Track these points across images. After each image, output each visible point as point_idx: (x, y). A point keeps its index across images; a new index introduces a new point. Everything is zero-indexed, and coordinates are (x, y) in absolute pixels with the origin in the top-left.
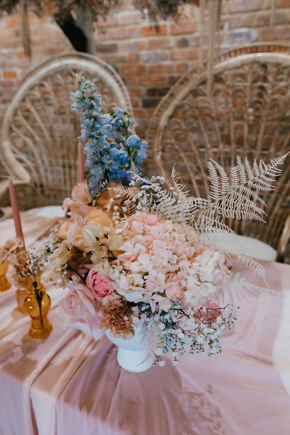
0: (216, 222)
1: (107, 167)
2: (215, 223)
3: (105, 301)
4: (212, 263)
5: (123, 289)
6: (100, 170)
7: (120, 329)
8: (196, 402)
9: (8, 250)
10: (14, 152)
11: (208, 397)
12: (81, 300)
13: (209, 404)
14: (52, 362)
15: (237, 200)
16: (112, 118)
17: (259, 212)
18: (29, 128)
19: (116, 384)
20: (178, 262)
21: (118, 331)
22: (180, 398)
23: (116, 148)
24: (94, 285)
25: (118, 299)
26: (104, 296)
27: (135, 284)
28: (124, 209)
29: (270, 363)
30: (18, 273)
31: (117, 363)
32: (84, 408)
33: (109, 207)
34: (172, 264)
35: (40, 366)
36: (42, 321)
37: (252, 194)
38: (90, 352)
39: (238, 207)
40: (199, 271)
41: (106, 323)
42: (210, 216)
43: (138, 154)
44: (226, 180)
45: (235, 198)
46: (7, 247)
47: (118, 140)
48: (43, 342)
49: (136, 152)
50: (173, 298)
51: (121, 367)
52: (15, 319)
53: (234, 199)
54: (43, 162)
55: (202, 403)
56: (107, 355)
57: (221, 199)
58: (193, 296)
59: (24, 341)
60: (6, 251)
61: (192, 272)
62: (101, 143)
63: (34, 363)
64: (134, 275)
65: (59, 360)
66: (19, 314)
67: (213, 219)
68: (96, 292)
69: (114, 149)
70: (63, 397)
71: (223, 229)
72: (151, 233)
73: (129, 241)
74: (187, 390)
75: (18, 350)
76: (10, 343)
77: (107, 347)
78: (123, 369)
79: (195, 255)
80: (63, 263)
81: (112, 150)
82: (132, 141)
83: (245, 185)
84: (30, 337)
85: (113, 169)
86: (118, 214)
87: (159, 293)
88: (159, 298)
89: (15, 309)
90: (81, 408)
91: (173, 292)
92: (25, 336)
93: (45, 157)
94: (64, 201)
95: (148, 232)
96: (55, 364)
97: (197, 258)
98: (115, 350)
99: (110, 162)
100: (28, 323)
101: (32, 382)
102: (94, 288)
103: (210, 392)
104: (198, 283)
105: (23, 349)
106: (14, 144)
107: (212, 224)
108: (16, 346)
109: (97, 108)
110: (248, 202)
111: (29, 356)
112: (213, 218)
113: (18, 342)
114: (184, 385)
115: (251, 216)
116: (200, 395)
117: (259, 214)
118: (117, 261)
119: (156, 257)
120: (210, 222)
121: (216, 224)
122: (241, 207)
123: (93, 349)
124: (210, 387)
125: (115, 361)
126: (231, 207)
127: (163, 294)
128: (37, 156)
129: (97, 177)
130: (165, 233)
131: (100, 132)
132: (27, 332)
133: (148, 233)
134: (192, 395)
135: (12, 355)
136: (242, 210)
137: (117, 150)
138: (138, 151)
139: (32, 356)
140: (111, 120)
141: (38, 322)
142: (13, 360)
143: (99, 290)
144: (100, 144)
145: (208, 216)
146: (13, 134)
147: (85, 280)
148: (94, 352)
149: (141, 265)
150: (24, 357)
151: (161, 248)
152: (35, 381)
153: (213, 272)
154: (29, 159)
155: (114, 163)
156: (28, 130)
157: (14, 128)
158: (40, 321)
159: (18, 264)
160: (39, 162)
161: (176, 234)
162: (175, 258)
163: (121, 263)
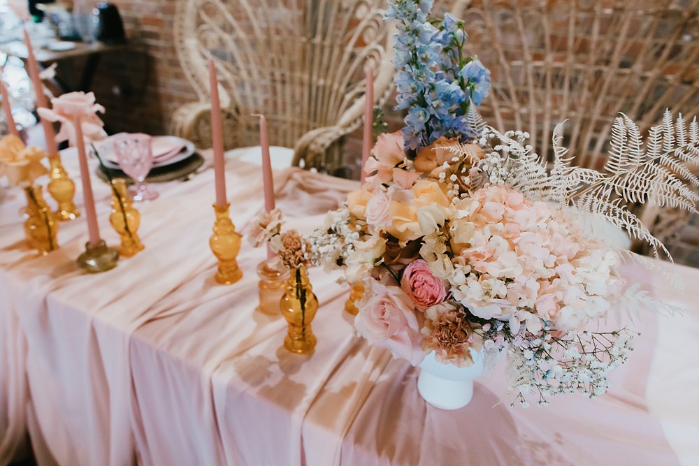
0: (612, 206)
1: (432, 111)
2: (609, 207)
3: (432, 312)
4: (604, 269)
5: (472, 300)
6: (420, 116)
7: (454, 353)
8: (541, 455)
9: (265, 227)
10: (204, 57)
11: (556, 448)
12: (399, 310)
13: (560, 459)
14: (326, 388)
15: (651, 176)
16: (438, 30)
17: (689, 198)
18: (230, 17)
19: (423, 424)
20: (556, 265)
21: (450, 356)
22: (517, 448)
23: (446, 81)
24: (413, 289)
25: (452, 311)
26: (429, 305)
27: (493, 294)
28: (467, 180)
29: (644, 408)
30: (286, 263)
31: (419, 395)
32: (384, 453)
33: (442, 176)
34: (547, 268)
35: (311, 392)
36: (304, 330)
37: (680, 169)
38: (379, 377)
39: (651, 185)
40: (585, 279)
41: (432, 344)
42: (602, 197)
43: (476, 90)
44: (639, 144)
45: (649, 173)
46: (263, 223)
47: (446, 67)
48: (308, 359)
49: (473, 87)
50: (545, 316)
51: (425, 401)
52: (260, 325)
53: (646, 175)
54: (250, 73)
55: (550, 456)
56: (404, 383)
57: (624, 172)
58: (574, 315)
59: (281, 356)
60: (262, 228)
61: (575, 280)
62: (426, 74)
63: (301, 389)
64: (491, 281)
65: (336, 386)
66: (263, 317)
67: (606, 202)
68: (415, 297)
69: (443, 83)
70: (351, 436)
71: (622, 217)
72: (514, 221)
73: (480, 230)
74: (525, 438)
75: (275, 368)
76: (260, 358)
77: (403, 371)
78: (430, 404)
79: (579, 255)
80: (378, 257)
81: (440, 84)
82: (472, 72)
83: (669, 154)
84: (287, 351)
85: (440, 115)
86: (457, 186)
87: (527, 309)
88: (526, 315)
89: (256, 309)
90: (379, 452)
91: (547, 307)
92: (279, 350)
93: (253, 66)
94: (367, 162)
95: (510, 218)
96: (332, 391)
97: (582, 260)
98: (413, 376)
99: (437, 102)
100: (281, 330)
101: (304, 414)
102: (414, 293)
103: (559, 442)
104: (585, 297)
105: (282, 368)
106: (204, 42)
107: (605, 208)
108: (272, 363)
109: (421, 15)
110: (670, 181)
111: (292, 378)
112: (607, 200)
113: (272, 356)
114: (520, 430)
115: (674, 202)
116: (544, 445)
117: (688, 200)
118: (461, 258)
119: (526, 257)
120: (600, 205)
121: (611, 210)
122: (658, 187)
123: (382, 372)
124: (558, 435)
125: (415, 392)
126: (639, 186)
127: (533, 311)
128: (240, 63)
129: (415, 126)
130: (537, 221)
131: (426, 56)
132: (282, 343)
133: (511, 220)
134: (535, 445)
135: (269, 374)
136: (659, 191)
137: (448, 84)
138: (476, 86)
139: (296, 378)
140: (437, 35)
141: (298, 330)
142: (271, 382)
143: (421, 296)
144: (424, 74)
145: (599, 197)
146: (204, 27)
147: (400, 281)
148: (385, 377)
149: (503, 267)
150: (286, 378)
151: (533, 243)
152: (307, 412)
153: (606, 282)
154: (227, 68)
155: (443, 104)
156: (226, 20)
157: (204, 17)
158: (301, 329)
159: (283, 250)
160: (244, 74)
161: (554, 224)
162: (554, 258)
163: (467, 262)
